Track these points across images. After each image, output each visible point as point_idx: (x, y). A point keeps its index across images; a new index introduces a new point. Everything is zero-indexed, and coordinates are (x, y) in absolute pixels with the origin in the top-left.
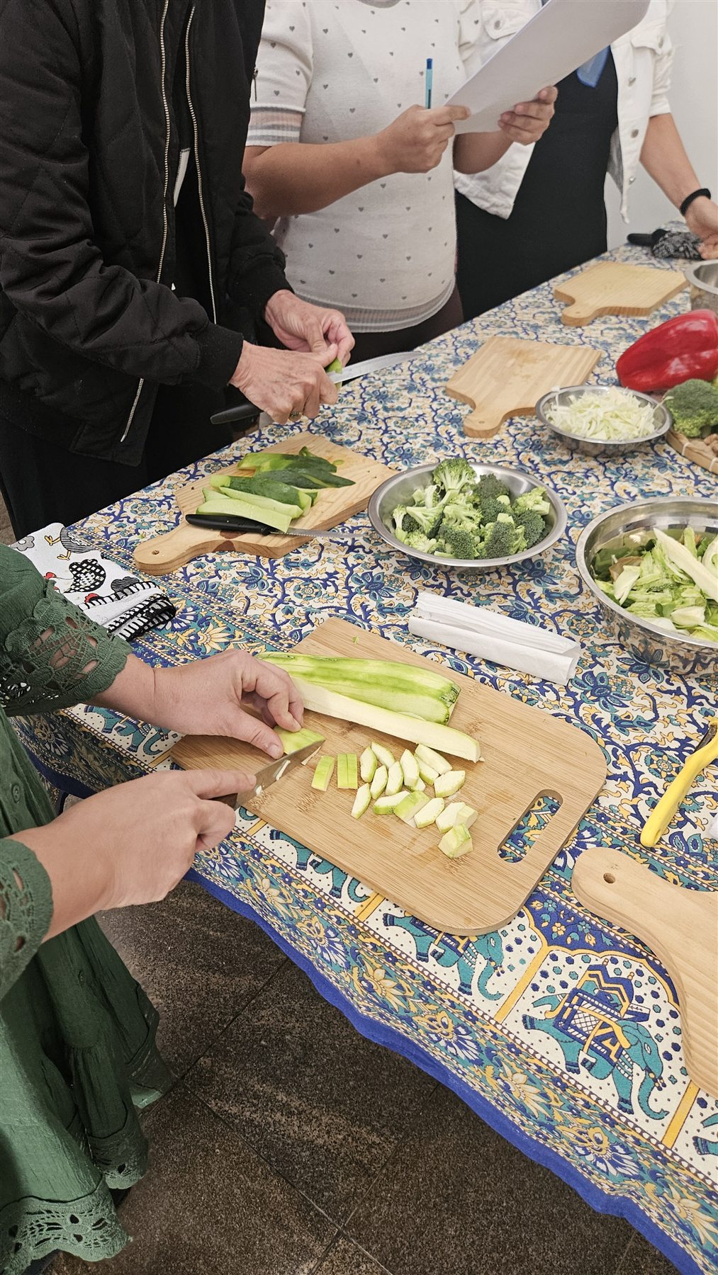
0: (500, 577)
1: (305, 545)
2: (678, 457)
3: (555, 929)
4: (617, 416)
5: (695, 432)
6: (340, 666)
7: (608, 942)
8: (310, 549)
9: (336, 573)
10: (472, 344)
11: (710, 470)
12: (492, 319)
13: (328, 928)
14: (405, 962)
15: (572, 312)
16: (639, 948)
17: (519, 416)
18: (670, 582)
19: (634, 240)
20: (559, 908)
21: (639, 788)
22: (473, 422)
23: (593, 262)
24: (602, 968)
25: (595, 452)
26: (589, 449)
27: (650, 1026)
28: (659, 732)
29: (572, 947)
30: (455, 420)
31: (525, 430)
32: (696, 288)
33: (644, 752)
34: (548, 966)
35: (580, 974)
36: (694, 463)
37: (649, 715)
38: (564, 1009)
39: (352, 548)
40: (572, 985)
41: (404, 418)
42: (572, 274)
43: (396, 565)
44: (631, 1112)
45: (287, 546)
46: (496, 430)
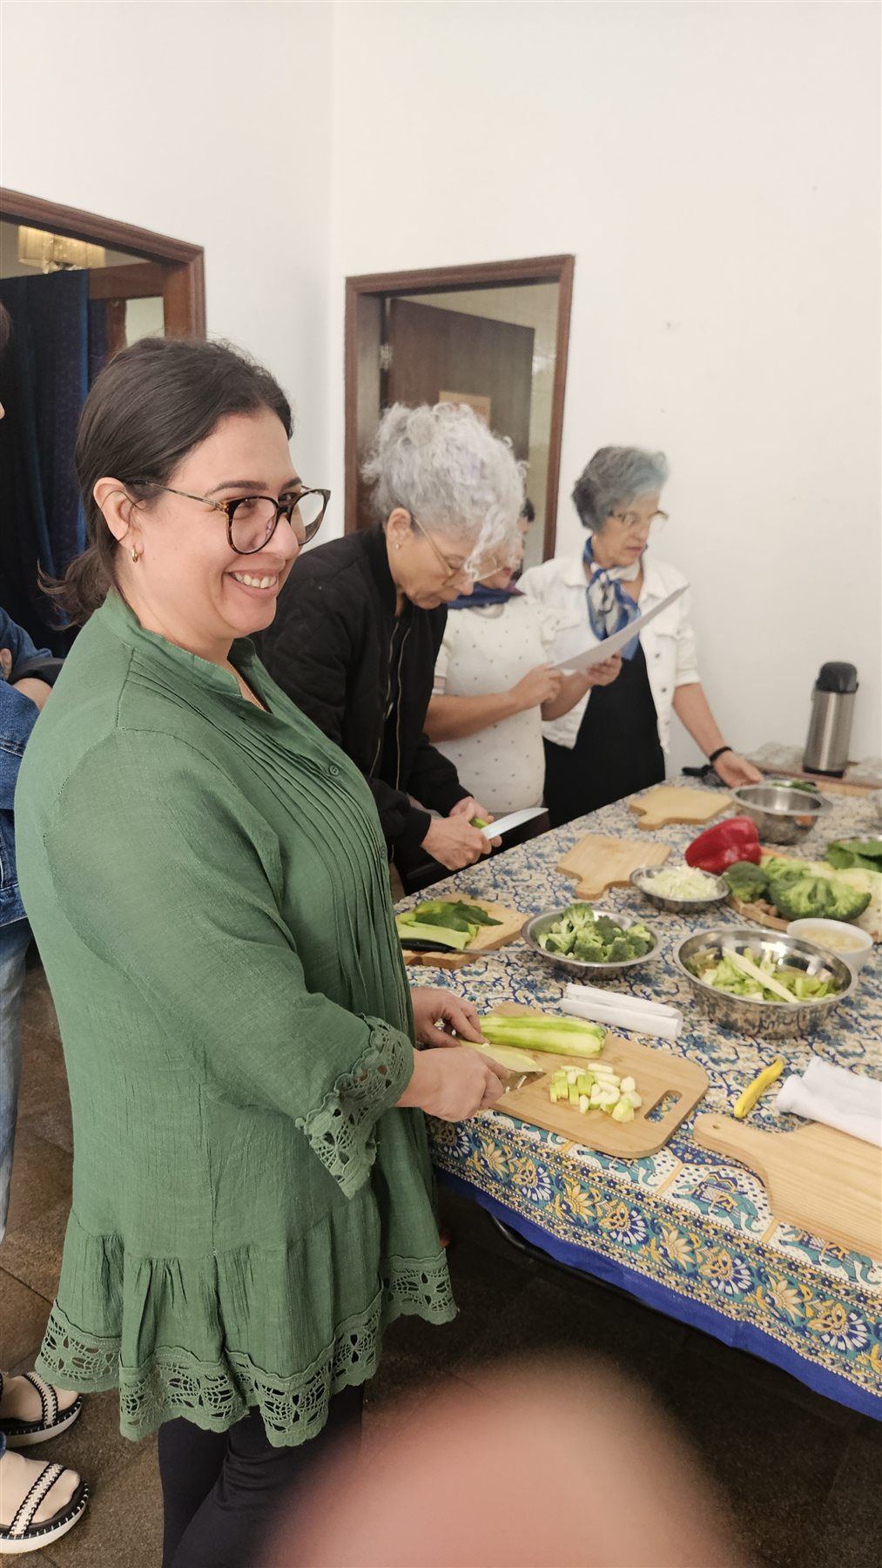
0: (620, 982)
1: (474, 961)
2: (737, 916)
3: (685, 1156)
4: (690, 884)
5: (747, 898)
6: (524, 1020)
7: (720, 1162)
8: (477, 964)
9: (501, 978)
10: (571, 840)
11: (761, 922)
12: (583, 823)
13: (539, 1166)
14: (595, 1171)
15: (645, 820)
16: (739, 1164)
17: (616, 887)
18: (738, 979)
19: (688, 772)
20: (687, 1147)
21: (730, 1093)
22: (584, 888)
23: (656, 786)
24: (718, 1173)
25: (677, 909)
26: (673, 906)
27: (750, 1197)
28: (740, 1065)
29: (698, 1163)
30: (568, 889)
31: (622, 896)
32: (739, 805)
33: (732, 1075)
34: (685, 1172)
35: (704, 1175)
36: (749, 919)
37: (734, 1057)
38: (696, 1191)
39: (509, 964)
40: (700, 1180)
41: (528, 887)
42: (642, 795)
43: (544, 974)
44: (741, 1229)
45: (462, 961)
46: (600, 895)
